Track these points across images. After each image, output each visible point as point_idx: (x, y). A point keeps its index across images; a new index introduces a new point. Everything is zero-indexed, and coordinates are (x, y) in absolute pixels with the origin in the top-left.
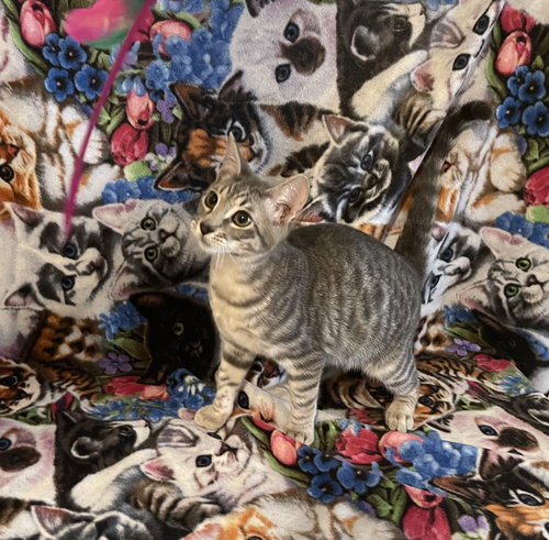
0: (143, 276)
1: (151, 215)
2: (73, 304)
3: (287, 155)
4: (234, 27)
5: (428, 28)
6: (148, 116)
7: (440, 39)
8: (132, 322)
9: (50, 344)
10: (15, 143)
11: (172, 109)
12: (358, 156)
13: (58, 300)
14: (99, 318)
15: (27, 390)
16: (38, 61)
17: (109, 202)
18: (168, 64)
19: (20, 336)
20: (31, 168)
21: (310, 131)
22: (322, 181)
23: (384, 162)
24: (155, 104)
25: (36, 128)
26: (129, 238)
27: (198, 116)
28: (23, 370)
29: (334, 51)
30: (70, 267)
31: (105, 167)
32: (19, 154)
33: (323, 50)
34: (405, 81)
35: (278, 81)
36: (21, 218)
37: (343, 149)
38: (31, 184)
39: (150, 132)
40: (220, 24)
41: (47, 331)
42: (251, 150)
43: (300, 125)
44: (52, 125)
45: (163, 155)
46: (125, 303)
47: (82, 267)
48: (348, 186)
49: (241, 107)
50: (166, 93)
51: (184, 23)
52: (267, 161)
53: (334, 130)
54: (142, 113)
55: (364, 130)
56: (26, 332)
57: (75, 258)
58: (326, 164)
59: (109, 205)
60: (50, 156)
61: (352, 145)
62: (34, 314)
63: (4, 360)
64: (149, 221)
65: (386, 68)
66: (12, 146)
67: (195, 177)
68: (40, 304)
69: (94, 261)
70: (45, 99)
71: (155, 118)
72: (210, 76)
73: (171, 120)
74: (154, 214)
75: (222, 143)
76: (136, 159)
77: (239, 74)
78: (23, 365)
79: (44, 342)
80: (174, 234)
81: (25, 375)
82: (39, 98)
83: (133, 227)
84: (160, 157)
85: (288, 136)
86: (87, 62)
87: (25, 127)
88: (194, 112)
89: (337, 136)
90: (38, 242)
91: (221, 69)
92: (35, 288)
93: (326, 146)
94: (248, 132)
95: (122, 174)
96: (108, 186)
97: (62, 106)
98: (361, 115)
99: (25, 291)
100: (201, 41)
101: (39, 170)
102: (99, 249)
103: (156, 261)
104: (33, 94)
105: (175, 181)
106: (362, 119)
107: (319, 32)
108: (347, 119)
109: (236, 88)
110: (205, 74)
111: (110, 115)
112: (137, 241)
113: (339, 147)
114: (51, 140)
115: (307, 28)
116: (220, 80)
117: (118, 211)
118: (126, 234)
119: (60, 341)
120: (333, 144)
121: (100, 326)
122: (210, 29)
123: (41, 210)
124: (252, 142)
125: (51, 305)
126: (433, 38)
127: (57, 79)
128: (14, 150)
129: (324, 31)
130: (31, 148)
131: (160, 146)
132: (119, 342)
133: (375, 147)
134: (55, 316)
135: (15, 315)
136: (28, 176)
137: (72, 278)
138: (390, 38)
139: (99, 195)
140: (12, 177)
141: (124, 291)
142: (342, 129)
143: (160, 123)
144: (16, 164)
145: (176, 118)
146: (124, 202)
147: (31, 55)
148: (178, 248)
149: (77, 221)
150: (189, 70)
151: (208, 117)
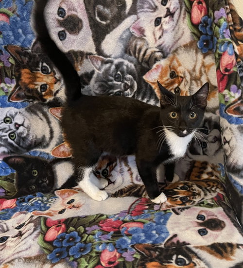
0: (9, 148)
21: (83, 65)
23: (129, 76)
27: (23, 62)
29: (87, 20)
35: (61, 40)
37: (103, 74)
42: (55, 78)
45: (9, 84)
53: (95, 64)
55: (112, 62)
58: (95, 82)
64: (8, 119)
65: (116, 27)
67: (28, 94)
71: (1, 65)
72: (24, 40)
74: (10, 115)
80: (22, 125)
88: (20, 60)
89: (98, 67)
91: (29, 36)
93: (93, 72)
94: (52, 68)
103: (15, 140)
105: (18, 97)
107: (76, 11)
108: (101, 57)
112: (3, 130)
115: (70, 10)
120: (97, 71)
124: (55, 74)
129: (79, 10)
131: (7, 79)
133: (120, 69)
142: (99, 63)
143: (5, 68)
145: (12, 64)
148: (26, 132)
150: (12, 38)
151: (28, 62)
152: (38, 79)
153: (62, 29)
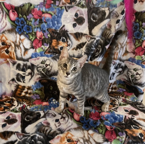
0: (42, 75)
1: (43, 60)
2: (25, 83)
3: (76, 45)
4: (62, 15)
5: (110, 13)
6: (42, 37)
7: (113, 16)
8: (40, 86)
9: (20, 92)
10: (9, 44)
11: (48, 35)
12: (94, 45)
13: (21, 82)
14: (31, 86)
15: (14, 104)
16: (14, 24)
17: (33, 58)
18: (46, 24)
19: (12, 91)
20: (13, 50)
21: (82, 39)
22: (85, 51)
23: (100, 46)
24: (43, 34)
25: (14, 41)
26: (38, 66)
28: (13, 99)
29: (87, 19)
30: (24, 74)
31: (32, 49)
32: (10, 47)
33: (84, 19)
34: (105, 27)
35: (74, 27)
36: (11, 62)
37: (90, 44)
38: (13, 54)
39: (42, 40)
40: (59, 14)
41: (19, 89)
42: (68, 44)
43: (79, 37)
44: (18, 40)
46: (38, 82)
47: (27, 74)
48: (91, 52)
49: (65, 34)
50: (46, 31)
51: (50, 14)
52: (71, 47)
53: (88, 39)
54: (40, 36)
55: (95, 39)
56: (14, 90)
57: (25, 72)
58: (86, 47)
59: (33, 59)
60: (18, 47)
61: (92, 42)
62: (15, 85)
63: (9, 97)
64: (43, 62)
65: (100, 23)
66: (8, 45)
67: (54, 51)
68: (17, 83)
69: (30, 72)
70: (16, 34)
71: (43, 37)
72: (57, 26)
73: (47, 38)
74: (44, 60)
75: (60, 43)
76: (39, 47)
77: (64, 26)
78: (13, 98)
79: (18, 92)
80: (49, 65)
81: (14, 100)
82: (15, 33)
83: (39, 63)
84: (45, 46)
85: (76, 40)
86: (26, 24)
87: (11, 40)
88: (53, 35)
89: (88, 40)
90: (16, 68)
91: (59, 25)
92: (16, 79)
93: (86, 43)
94: (67, 40)
95: (36, 51)
96: (33, 54)
97: (20, 35)
98: (94, 35)
99: (13, 80)
100: (54, 18)
101: (15, 51)
102: (31, 69)
104: (13, 32)
105: (49, 52)
106: (94, 36)
107: (83, 15)
108: (91, 36)
109: (63, 29)
110: (55, 26)
111: (32, 37)
112: (40, 67)
113: (89, 43)
114: (18, 43)
115: (80, 14)
116: (59, 27)
117: (35, 60)
118: (37, 65)
119: (22, 92)
120: (87, 42)
121: (32, 88)
122: (56, 15)
123: (16, 60)
124: (68, 42)
125: (20, 83)
126: (111, 16)
127: (19, 29)
128: (9, 46)
129: (84, 14)
130: (13, 45)
131: (45, 44)
132: (37, 92)
133: (98, 42)
134: (21, 86)
135: (11, 86)
136: (13, 52)
137: (24, 76)
138: (101, 16)
139: (30, 56)
140: (9, 53)
141: (37, 79)
142: (90, 38)
143: (45, 38)
144: (10, 49)
145: (49, 37)
146: (36, 58)
147: (12, 23)
148: (50, 68)
149: (25, 63)
150: (51, 25)
151: (57, 36)
152: (59, 44)
153: (75, 22)
